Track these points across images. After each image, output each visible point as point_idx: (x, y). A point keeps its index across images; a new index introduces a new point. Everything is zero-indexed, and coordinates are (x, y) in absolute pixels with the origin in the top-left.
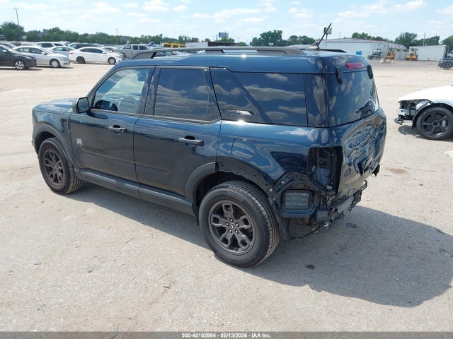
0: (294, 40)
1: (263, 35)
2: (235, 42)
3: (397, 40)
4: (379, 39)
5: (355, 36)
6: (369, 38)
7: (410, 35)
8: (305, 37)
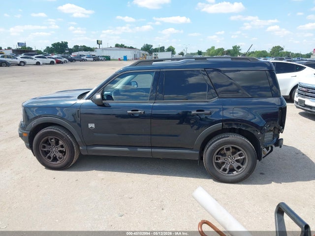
0: (77, 48)
1: (54, 45)
2: (33, 50)
3: (142, 49)
4: (131, 48)
5: (117, 46)
6: (126, 47)
7: (149, 45)
8: (84, 46)
